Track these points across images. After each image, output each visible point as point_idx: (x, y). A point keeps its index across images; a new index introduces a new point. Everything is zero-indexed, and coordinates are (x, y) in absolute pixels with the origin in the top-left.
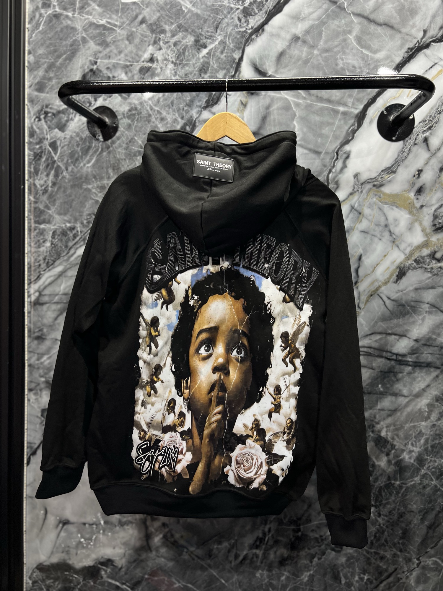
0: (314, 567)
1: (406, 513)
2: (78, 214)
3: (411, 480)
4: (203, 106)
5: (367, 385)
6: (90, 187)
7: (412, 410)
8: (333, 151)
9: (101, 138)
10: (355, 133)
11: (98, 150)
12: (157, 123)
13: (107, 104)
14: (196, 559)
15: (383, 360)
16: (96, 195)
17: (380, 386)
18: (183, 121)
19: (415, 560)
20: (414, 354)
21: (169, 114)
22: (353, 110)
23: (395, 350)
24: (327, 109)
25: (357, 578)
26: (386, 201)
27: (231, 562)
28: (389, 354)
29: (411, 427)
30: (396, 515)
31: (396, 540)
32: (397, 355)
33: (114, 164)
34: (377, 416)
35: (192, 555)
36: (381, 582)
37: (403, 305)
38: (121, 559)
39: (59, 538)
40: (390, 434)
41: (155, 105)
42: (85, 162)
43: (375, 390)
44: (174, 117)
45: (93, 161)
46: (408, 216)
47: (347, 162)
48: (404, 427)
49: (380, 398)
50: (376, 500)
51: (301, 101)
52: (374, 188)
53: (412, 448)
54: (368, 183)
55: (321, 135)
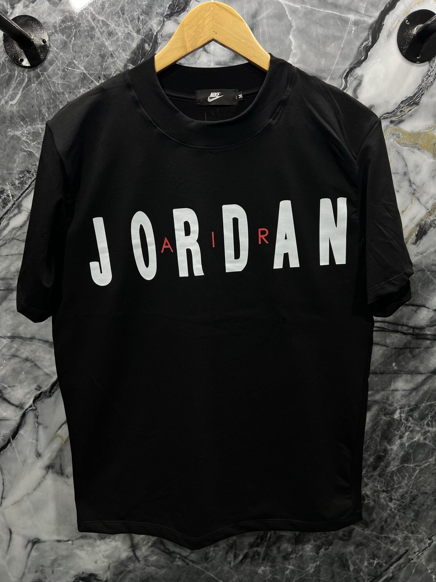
0: (322, 558)
1: (419, 495)
2: (5, 172)
3: (426, 461)
4: (166, 13)
5: (380, 365)
6: (18, 133)
7: (429, 388)
8: (341, 77)
9: (26, 63)
10: (369, 51)
11: (23, 80)
12: (104, 39)
13: (29, 12)
14: (191, 563)
15: (398, 335)
16: (29, 144)
17: (394, 364)
18: (140, 37)
19: (427, 540)
20: (433, 326)
21: (118, 26)
22: (366, 19)
23: (412, 323)
24: (333, 17)
25: (366, 564)
26: (406, 142)
27: (230, 563)
28: (405, 328)
29: (427, 406)
30: (408, 498)
31: (407, 523)
32: (414, 328)
33: (47, 99)
34: (390, 398)
35: (186, 560)
36: (391, 565)
37: (423, 270)
38: (106, 572)
39: (30, 558)
40: (403, 415)
41: (99, 14)
42: (6, 98)
43: (389, 369)
44: (127, 31)
45: (18, 97)
46: (432, 160)
47: (358, 91)
48: (420, 407)
49: (394, 378)
50: (388, 486)
51: (298, 6)
52: (392, 126)
53: (427, 429)
54: (384, 118)
55: (325, 55)
